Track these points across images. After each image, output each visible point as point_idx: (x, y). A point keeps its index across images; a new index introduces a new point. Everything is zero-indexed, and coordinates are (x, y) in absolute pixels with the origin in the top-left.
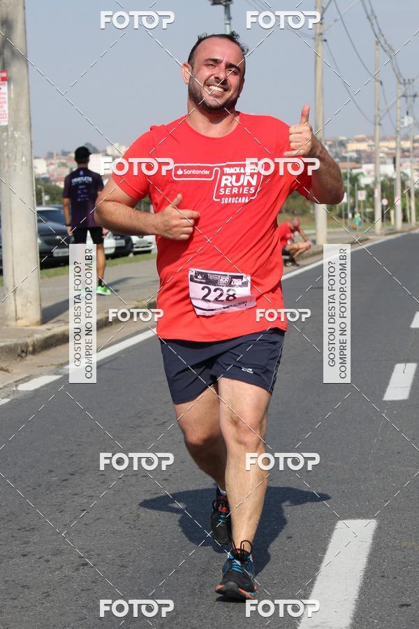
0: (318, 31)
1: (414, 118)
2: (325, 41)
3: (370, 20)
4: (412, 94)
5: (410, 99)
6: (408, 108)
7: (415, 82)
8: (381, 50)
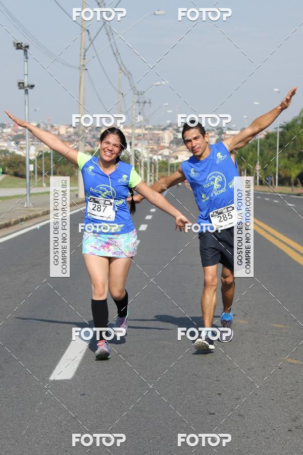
0: (82, 64)
1: (144, 116)
2: (86, 70)
3: (115, 56)
4: (143, 101)
5: (142, 104)
6: (140, 110)
7: (145, 94)
8: (123, 74)
